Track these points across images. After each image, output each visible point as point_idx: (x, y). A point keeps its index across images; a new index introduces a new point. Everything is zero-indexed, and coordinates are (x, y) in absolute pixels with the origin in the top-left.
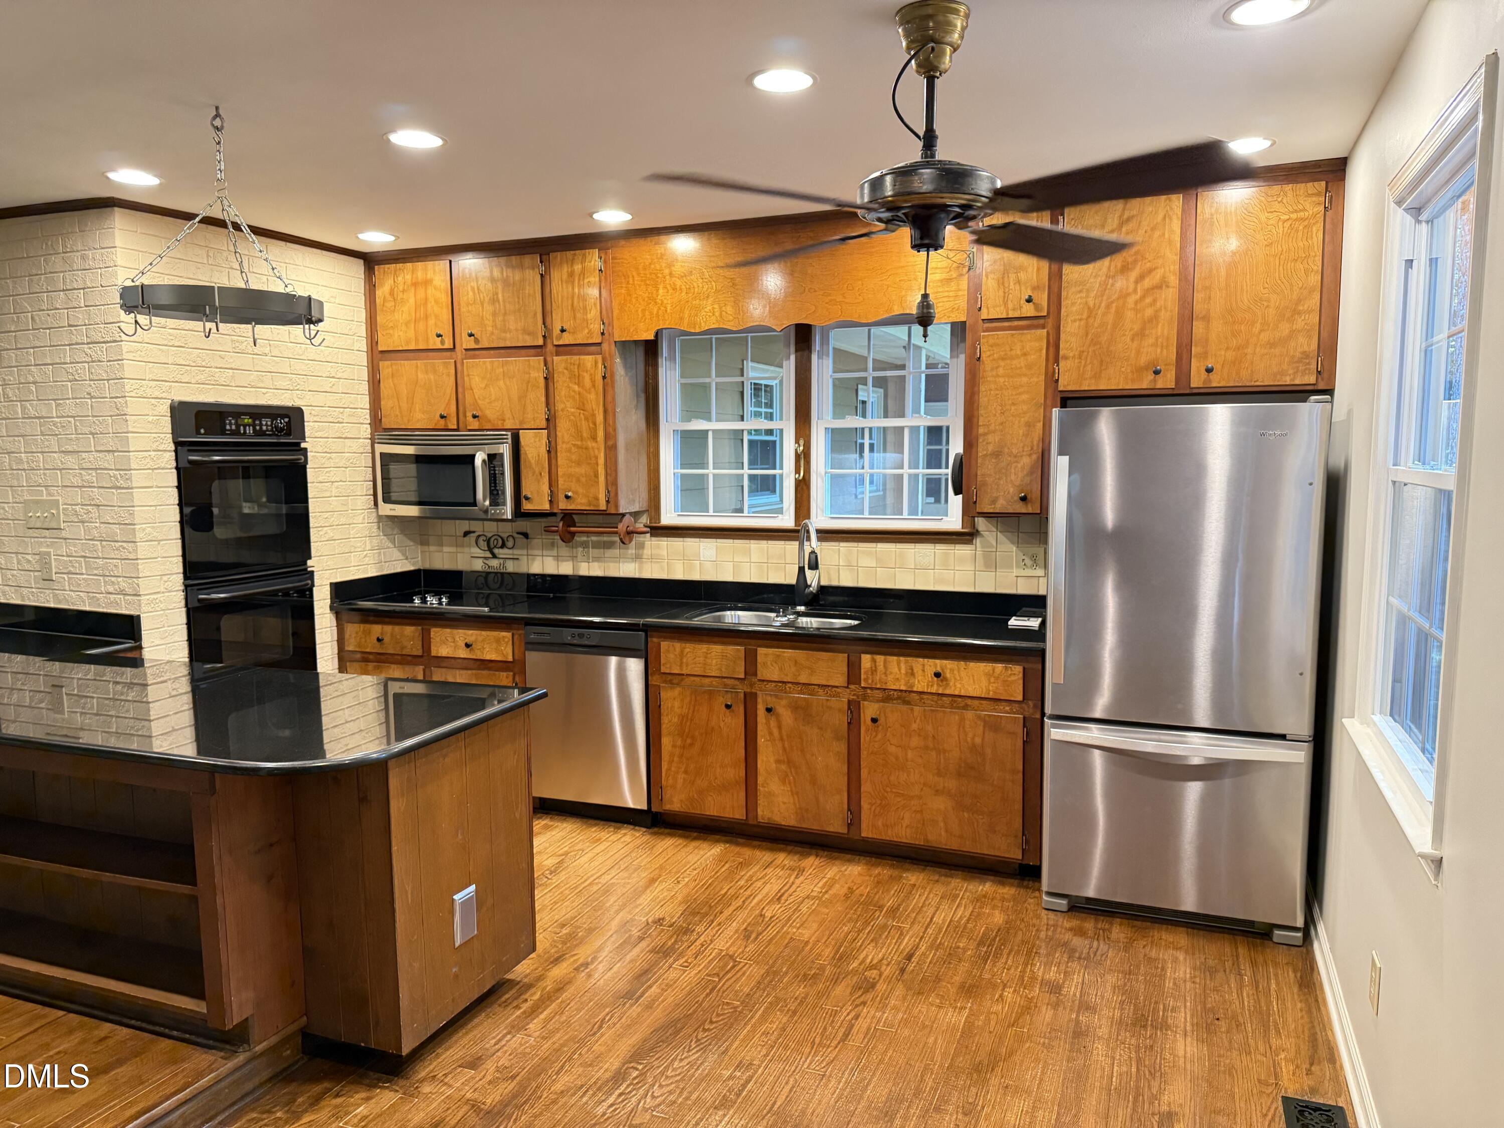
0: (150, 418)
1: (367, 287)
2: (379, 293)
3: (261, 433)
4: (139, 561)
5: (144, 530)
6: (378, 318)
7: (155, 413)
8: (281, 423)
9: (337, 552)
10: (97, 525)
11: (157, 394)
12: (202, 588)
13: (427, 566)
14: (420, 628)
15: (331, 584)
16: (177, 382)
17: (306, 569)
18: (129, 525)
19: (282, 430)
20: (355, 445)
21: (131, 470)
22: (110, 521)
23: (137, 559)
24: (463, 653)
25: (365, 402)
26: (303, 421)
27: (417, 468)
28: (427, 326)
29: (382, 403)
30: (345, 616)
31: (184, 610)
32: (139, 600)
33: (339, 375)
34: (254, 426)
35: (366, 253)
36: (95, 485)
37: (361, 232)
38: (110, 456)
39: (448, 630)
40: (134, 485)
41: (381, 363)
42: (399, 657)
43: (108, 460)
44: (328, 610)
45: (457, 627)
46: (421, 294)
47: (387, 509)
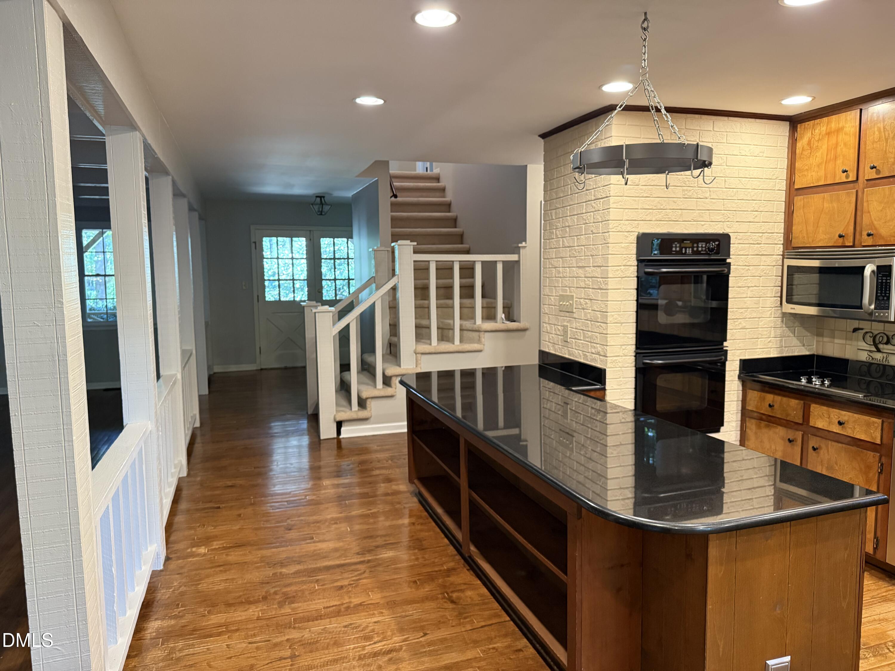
0: (623, 245)
1: (791, 142)
2: (799, 145)
3: (698, 253)
4: (608, 335)
5: (613, 316)
6: (797, 164)
7: (627, 241)
8: (713, 245)
9: (747, 337)
10: (590, 311)
11: (629, 229)
12: (646, 355)
13: (820, 353)
14: (802, 402)
15: (741, 360)
16: (642, 220)
17: (722, 348)
18: (604, 313)
19: (712, 250)
20: (769, 260)
21: (608, 278)
22: (596, 309)
23: (607, 334)
24: (836, 429)
25: (780, 228)
26: (729, 243)
27: (820, 276)
28: (835, 165)
29: (793, 228)
30: (749, 384)
31: (634, 368)
32: (606, 360)
33: (761, 209)
34: (693, 247)
35: (791, 116)
36: (591, 287)
37: (783, 100)
38: (599, 269)
39: (825, 408)
40: (609, 288)
41: (796, 198)
42: (785, 422)
43: (598, 272)
44: (736, 378)
45: (833, 407)
46: (833, 140)
47: (789, 308)
